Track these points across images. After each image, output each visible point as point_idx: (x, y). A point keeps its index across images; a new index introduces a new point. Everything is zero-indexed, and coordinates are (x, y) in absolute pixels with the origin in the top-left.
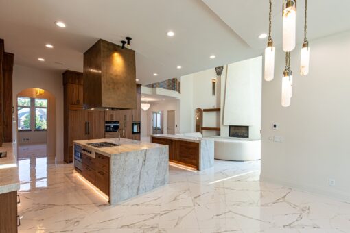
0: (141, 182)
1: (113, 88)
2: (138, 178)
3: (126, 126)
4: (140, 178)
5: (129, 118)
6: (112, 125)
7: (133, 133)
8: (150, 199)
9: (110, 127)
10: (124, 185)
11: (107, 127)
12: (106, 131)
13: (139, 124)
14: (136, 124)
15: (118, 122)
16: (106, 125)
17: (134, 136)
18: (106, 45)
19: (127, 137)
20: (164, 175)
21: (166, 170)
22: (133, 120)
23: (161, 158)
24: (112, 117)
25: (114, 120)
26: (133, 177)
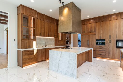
0: (59, 67)
2: (58, 64)
5: (113, 37)
7: (117, 47)
10: (53, 64)
14: (119, 41)
15: (104, 40)
16: (97, 41)
17: (118, 49)
18: (61, 8)
19: (111, 49)
20: (73, 71)
21: (74, 69)
22: (117, 38)
23: (71, 59)
24: (100, 37)
25: (102, 38)
26: (56, 62)
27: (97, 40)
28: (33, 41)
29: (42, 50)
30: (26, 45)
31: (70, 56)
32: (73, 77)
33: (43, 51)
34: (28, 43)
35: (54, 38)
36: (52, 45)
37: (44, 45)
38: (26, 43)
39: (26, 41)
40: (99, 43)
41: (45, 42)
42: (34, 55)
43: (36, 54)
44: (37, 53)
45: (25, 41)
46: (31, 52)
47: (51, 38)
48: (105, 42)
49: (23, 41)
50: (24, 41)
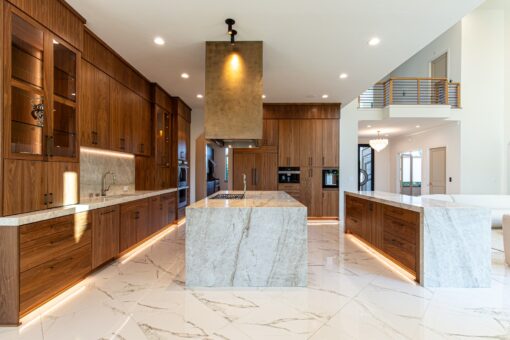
0: (241, 265)
1: (222, 110)
2: (233, 256)
3: (311, 175)
4: (237, 256)
5: (317, 163)
6: (289, 173)
7: (325, 186)
8: (241, 302)
9: (286, 175)
10: (206, 261)
11: (280, 176)
12: (280, 181)
13: (336, 172)
14: (328, 172)
15: (298, 169)
16: (281, 172)
17: (326, 192)
18: (214, 48)
19: (313, 193)
20: (296, 267)
21: (301, 257)
22: (325, 165)
23: (287, 230)
24: (288, 160)
25: (292, 165)
26: (224, 252)
27: (281, 169)
28: (67, 170)
29: (107, 211)
30: (31, 192)
31: (286, 221)
32: (296, 285)
33: (111, 215)
34: (38, 181)
35: (131, 156)
36: (126, 188)
37: (95, 189)
38: (30, 179)
39: (32, 168)
40: (284, 178)
41: (100, 177)
42: (74, 240)
43: (83, 237)
44: (89, 226)
45: (26, 172)
46: (64, 229)
47: (123, 158)
48: (298, 175)
49: (13, 166)
50: (17, 167)
